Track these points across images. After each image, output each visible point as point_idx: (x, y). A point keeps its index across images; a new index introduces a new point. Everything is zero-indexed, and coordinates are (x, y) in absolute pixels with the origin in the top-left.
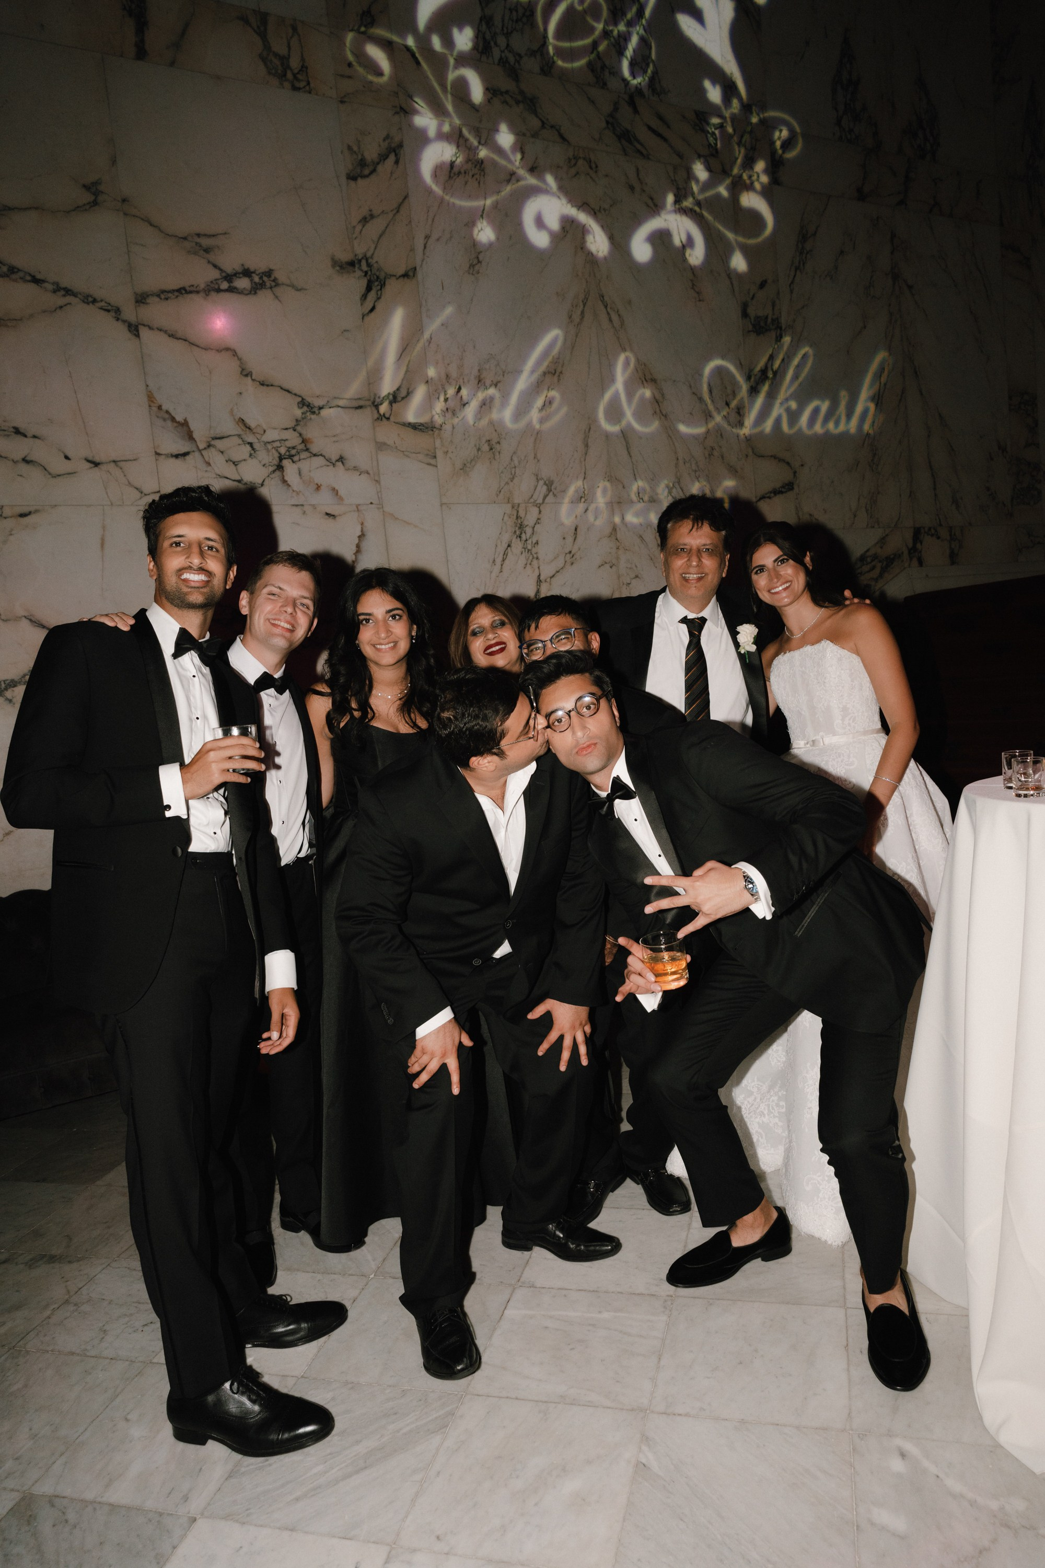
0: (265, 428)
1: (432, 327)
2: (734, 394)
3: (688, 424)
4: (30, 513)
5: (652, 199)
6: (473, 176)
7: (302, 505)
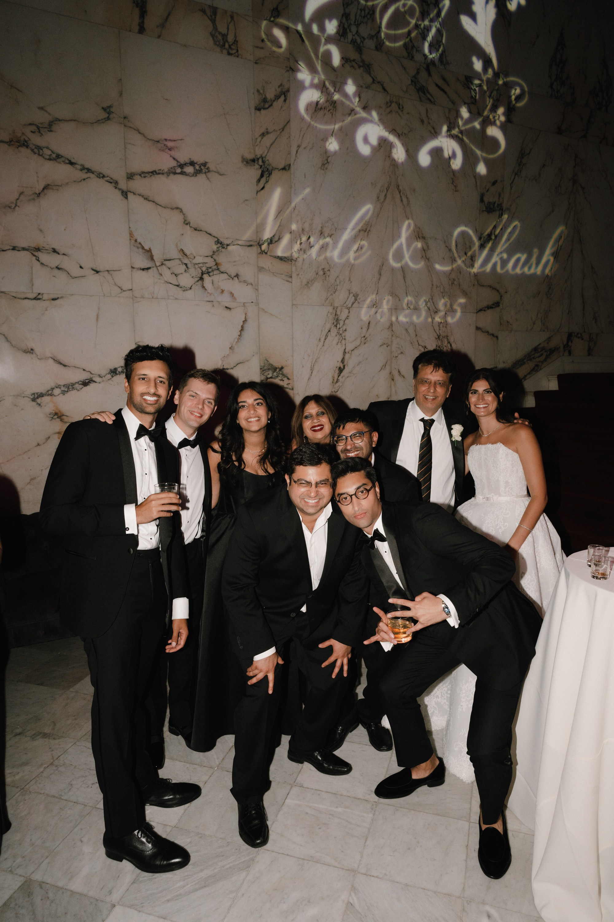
0: (195, 255)
1: (297, 200)
2: (470, 248)
3: (441, 264)
4: (58, 298)
5: (434, 128)
6: (329, 110)
7: (212, 301)
